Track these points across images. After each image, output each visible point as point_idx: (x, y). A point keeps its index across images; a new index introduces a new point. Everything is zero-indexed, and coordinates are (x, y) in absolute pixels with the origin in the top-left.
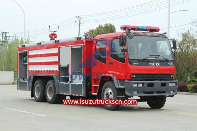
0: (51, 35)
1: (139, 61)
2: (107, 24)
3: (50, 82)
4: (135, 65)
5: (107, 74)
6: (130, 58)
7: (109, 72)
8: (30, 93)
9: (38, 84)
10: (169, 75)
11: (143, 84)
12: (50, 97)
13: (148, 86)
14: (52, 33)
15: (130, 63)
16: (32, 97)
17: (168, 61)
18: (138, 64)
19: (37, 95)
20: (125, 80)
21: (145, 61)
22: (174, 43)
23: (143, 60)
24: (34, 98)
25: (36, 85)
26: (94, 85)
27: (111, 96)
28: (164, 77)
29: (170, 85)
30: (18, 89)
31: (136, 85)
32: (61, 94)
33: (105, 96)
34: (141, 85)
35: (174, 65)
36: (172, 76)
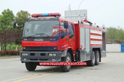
18: (26, 40)
35: (56, 40)
36: (55, 48)
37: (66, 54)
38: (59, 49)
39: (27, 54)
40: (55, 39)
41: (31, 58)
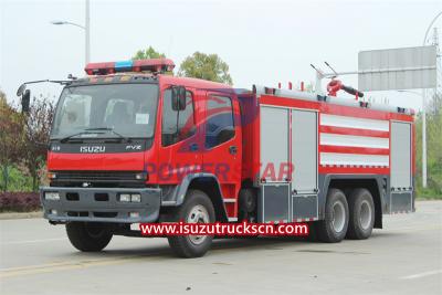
4: (55, 151)
10: (131, 174)
18: (59, 148)
35: (144, 149)
36: (138, 177)
37: (182, 197)
38: (152, 179)
39: (57, 197)
40: (139, 147)
41: (69, 209)
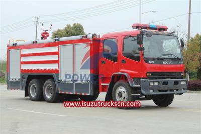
0: (43, 33)
1: (154, 59)
2: (75, 24)
3: (48, 81)
4: (151, 63)
5: (120, 73)
6: (145, 56)
7: (121, 70)
8: (23, 92)
9: (34, 84)
10: (180, 73)
11: (158, 82)
12: (48, 96)
13: (163, 84)
14: (44, 31)
15: (146, 62)
16: (25, 96)
17: (179, 59)
18: (153, 62)
19: (33, 95)
20: (141, 78)
21: (159, 60)
22: (182, 42)
23: (158, 59)
24: (28, 97)
25: (31, 84)
26: (102, 84)
27: (125, 95)
28: (175, 75)
29: (182, 83)
30: (8, 88)
31: (151, 84)
32: (63, 93)
33: (117, 95)
34: (156, 84)
36: (182, 74)
40: (182, 62)
